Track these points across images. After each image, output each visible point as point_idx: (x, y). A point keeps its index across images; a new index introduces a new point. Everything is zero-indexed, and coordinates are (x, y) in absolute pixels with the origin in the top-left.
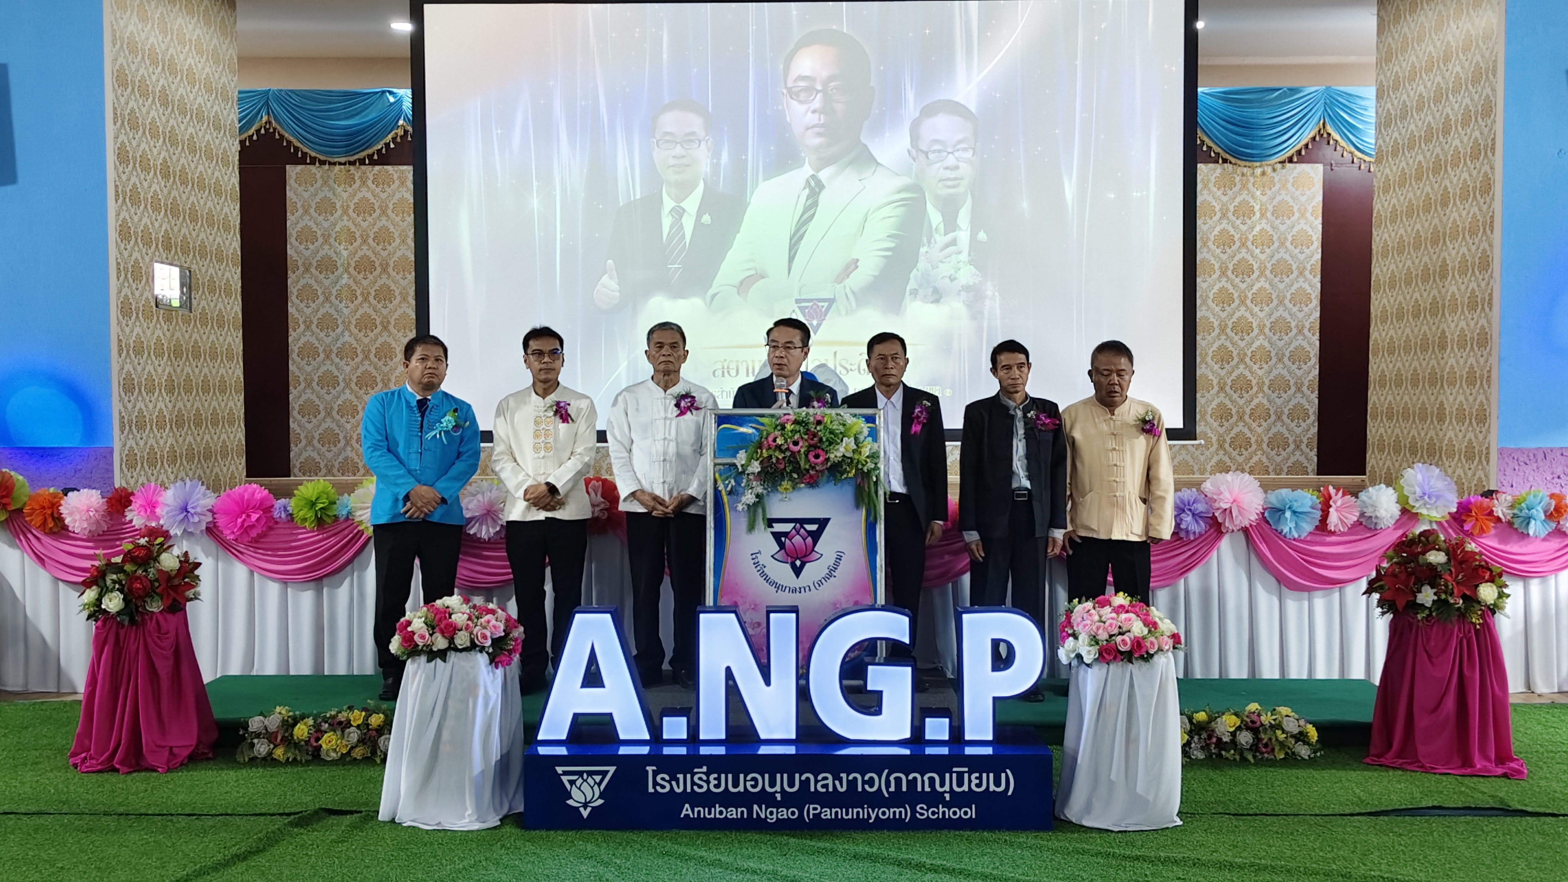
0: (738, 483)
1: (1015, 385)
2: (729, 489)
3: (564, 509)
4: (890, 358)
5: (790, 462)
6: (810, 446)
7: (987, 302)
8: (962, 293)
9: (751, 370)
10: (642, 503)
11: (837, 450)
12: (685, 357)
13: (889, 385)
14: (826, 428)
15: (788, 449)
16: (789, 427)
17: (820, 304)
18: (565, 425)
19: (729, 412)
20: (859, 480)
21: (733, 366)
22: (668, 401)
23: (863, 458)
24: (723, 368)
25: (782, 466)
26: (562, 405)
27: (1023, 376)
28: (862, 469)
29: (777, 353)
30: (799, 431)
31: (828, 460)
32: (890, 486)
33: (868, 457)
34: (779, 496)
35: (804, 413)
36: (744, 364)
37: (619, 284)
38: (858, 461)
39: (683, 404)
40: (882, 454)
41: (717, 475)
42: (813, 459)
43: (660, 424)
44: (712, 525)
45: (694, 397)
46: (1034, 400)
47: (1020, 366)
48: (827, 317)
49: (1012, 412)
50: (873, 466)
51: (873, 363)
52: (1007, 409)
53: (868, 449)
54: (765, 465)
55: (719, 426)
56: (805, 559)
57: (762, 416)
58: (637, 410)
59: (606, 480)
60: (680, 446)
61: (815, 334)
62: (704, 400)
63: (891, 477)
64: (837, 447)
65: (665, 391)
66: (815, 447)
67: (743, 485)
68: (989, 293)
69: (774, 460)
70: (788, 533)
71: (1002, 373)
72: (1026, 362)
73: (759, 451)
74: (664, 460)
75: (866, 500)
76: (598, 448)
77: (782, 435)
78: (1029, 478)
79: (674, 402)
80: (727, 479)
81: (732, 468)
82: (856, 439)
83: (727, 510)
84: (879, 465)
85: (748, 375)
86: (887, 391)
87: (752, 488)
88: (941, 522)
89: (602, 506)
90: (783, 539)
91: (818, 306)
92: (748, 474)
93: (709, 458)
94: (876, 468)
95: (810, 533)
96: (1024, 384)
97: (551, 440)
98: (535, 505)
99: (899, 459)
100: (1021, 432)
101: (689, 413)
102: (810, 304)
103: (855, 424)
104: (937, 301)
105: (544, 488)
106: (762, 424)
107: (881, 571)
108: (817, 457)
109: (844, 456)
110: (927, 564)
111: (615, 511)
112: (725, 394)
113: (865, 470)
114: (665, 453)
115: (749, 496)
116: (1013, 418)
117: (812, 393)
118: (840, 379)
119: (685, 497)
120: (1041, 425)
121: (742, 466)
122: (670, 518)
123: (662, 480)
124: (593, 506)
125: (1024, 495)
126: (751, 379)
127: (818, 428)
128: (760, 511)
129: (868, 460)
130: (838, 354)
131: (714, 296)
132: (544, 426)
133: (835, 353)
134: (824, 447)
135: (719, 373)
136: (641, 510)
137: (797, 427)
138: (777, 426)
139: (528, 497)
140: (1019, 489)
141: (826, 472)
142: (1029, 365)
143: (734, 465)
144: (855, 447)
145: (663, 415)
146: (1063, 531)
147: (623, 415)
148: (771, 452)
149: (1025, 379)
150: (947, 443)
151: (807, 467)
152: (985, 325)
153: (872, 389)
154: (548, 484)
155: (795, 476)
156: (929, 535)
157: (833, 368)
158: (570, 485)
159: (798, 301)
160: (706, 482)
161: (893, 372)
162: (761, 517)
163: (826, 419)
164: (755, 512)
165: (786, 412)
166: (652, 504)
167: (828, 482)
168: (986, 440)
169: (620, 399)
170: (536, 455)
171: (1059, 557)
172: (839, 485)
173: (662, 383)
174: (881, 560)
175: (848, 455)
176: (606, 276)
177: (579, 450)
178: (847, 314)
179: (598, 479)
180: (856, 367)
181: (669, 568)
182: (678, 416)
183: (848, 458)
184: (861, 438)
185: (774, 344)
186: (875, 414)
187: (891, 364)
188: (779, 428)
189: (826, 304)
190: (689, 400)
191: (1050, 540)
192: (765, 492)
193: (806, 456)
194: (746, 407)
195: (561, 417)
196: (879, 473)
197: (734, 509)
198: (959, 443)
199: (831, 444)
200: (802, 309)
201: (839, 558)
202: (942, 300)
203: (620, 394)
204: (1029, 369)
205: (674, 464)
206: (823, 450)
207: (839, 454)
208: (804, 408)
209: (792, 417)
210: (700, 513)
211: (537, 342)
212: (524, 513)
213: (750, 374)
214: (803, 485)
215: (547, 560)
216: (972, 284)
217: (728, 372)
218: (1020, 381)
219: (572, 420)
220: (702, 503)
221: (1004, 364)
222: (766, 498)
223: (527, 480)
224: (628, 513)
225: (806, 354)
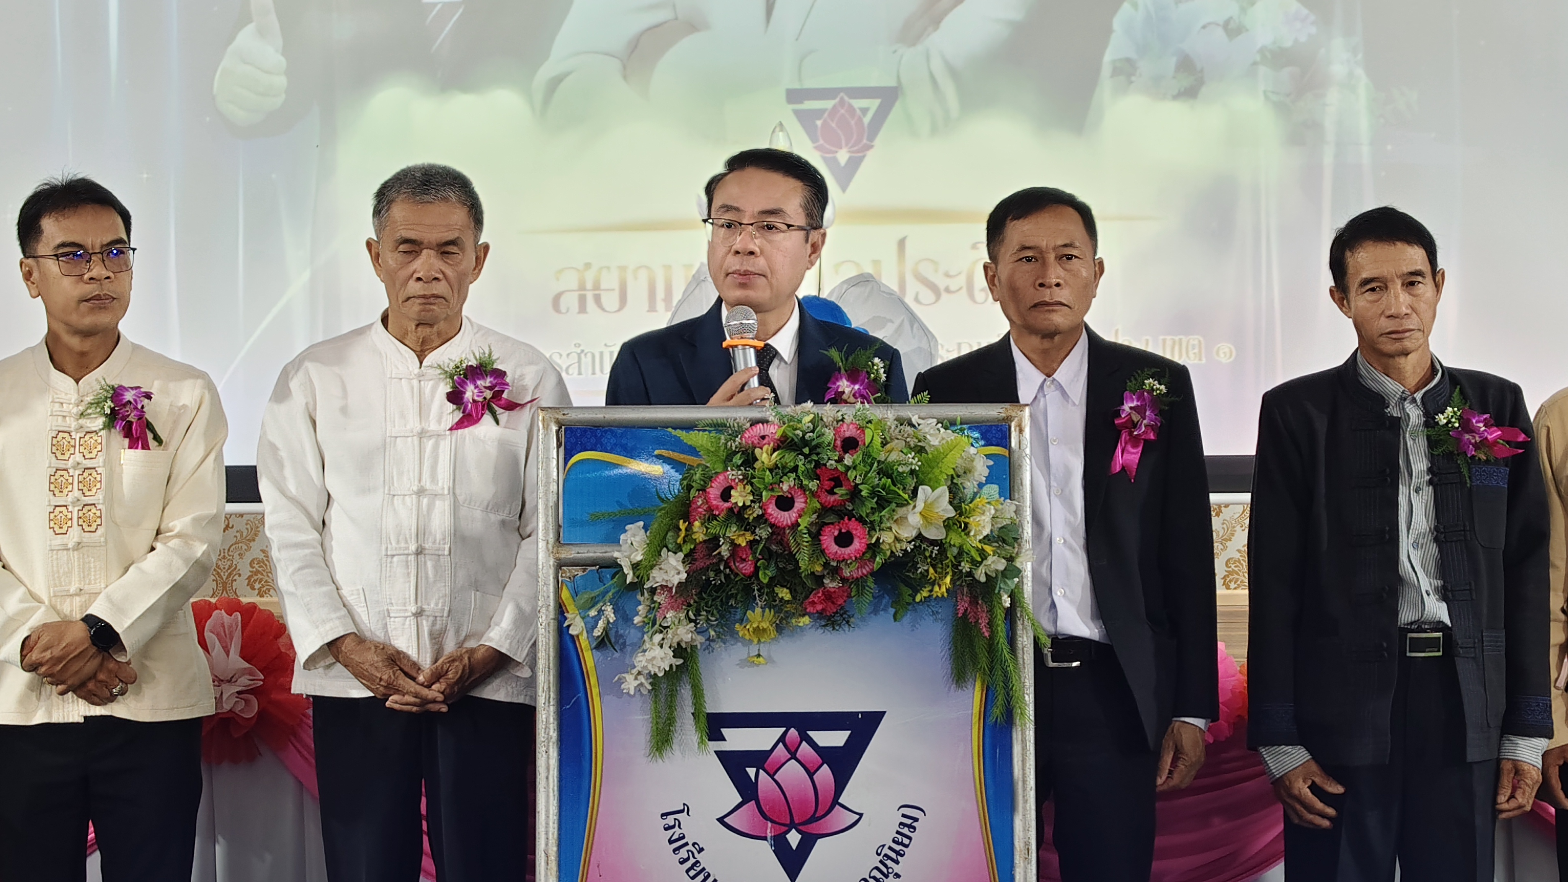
0: (624, 616)
1: (1397, 335)
2: (597, 632)
3: (138, 692)
4: (1051, 257)
5: (768, 555)
6: (824, 511)
7: (1333, 97)
8: (1262, 70)
9: (660, 294)
10: (359, 674)
11: (903, 519)
12: (479, 262)
13: (1049, 335)
14: (868, 458)
15: (762, 519)
16: (765, 457)
17: (858, 104)
18: (139, 452)
19: (600, 416)
20: (963, 605)
21: (610, 281)
22: (428, 386)
23: (974, 541)
24: (582, 287)
25: (747, 568)
26: (129, 396)
27: (1422, 307)
28: (970, 574)
29: (740, 241)
30: (795, 469)
31: (874, 548)
32: (1055, 622)
33: (987, 539)
34: (738, 652)
35: (807, 419)
36: (643, 275)
37: (284, 54)
38: (961, 552)
39: (470, 393)
40: (1028, 531)
41: (565, 594)
42: (834, 548)
43: (407, 448)
44: (554, 734)
45: (504, 374)
46: (1454, 377)
47: (1410, 281)
48: (878, 141)
49: (1394, 411)
50: (1001, 565)
51: (1004, 270)
52: (1379, 400)
53: (987, 518)
54: (699, 564)
55: (568, 456)
56: (813, 828)
57: (689, 426)
58: (344, 410)
59: (253, 607)
60: (463, 511)
61: (844, 188)
62: (529, 381)
63: (1058, 595)
64: (901, 511)
65: (421, 359)
66: (840, 512)
67: (637, 620)
68: (1338, 70)
69: (725, 550)
70: (765, 754)
71: (1361, 301)
72: (1426, 267)
73: (682, 525)
74: (419, 552)
75: (984, 662)
76: (228, 516)
77: (748, 480)
78: (1445, 594)
79: (445, 388)
80: (593, 602)
81: (607, 573)
82: (954, 491)
83: (595, 691)
84: (1018, 564)
85: (652, 308)
86: (1045, 352)
87: (664, 629)
88: (1200, 722)
89: (244, 682)
90: (751, 771)
91: (851, 110)
92: (653, 591)
93: (542, 544)
94: (1012, 571)
95: (827, 754)
96: (1425, 331)
97: (98, 497)
98: (55, 679)
99: (1078, 542)
100: (1420, 465)
101: (487, 418)
102: (828, 104)
103: (952, 447)
104: (1190, 93)
105: (80, 632)
106: (692, 451)
107: (1027, 859)
108: (844, 540)
109: (920, 537)
110: (1159, 841)
111: (276, 696)
112: (586, 360)
113: (980, 575)
114: (421, 533)
115: (657, 652)
116: (1396, 425)
117: (834, 354)
118: (913, 318)
119: (479, 655)
120: (1477, 446)
121: (635, 566)
122: (439, 713)
123: (413, 609)
124: (218, 681)
125: (1431, 644)
126: (660, 321)
127: (848, 460)
128: (686, 692)
129: (988, 549)
130: (908, 244)
131: (555, 83)
132: (78, 457)
133: (902, 243)
134: (864, 512)
135: (570, 301)
136: (359, 692)
137: (790, 458)
138: (731, 454)
139: (34, 656)
140: (1419, 625)
141: (870, 582)
142: (1437, 277)
143: (614, 566)
144: (951, 513)
145: (414, 424)
146: (1542, 744)
147: (304, 426)
148: (715, 528)
149: (1427, 316)
150: (1214, 498)
151: (818, 569)
152: (1328, 159)
153: (1003, 346)
154: (90, 620)
155: (784, 594)
156: (1168, 759)
157: (894, 287)
158: (153, 624)
159: (794, 96)
160: (535, 612)
161: (1063, 295)
162: (689, 709)
163: (868, 433)
164: (672, 695)
165: (755, 414)
166: (386, 674)
167: (875, 612)
168: (1322, 489)
169: (294, 384)
170: (59, 540)
171: (1533, 817)
172: (907, 619)
173: (411, 338)
174: (1026, 830)
175: (933, 534)
176: (251, 27)
177: (178, 524)
178: (934, 130)
179: (233, 607)
180: (961, 281)
181: (436, 857)
182: (459, 425)
183: (933, 543)
184: (969, 486)
185: (729, 216)
186: (1008, 420)
187: (1055, 274)
188: (738, 460)
189: (873, 104)
190: (488, 381)
191: (1507, 766)
192: (700, 639)
193: (815, 536)
194: (647, 400)
195: (127, 432)
196: (1020, 586)
197: (613, 688)
198: (1247, 497)
199: (882, 503)
200: (806, 119)
201: (909, 824)
202: (1204, 90)
203: (296, 365)
204: (1438, 287)
205: (445, 561)
206: (861, 520)
207: (908, 533)
208: (809, 404)
209: (774, 431)
210: (521, 700)
211: (65, 223)
212: (23, 702)
213: (660, 305)
214: (806, 620)
215: (91, 836)
216: (1288, 44)
217: (597, 299)
218: (1412, 323)
219: (157, 438)
220: (526, 673)
221: (1365, 275)
222: (702, 658)
223: (34, 610)
224: (319, 701)
225: (816, 249)
